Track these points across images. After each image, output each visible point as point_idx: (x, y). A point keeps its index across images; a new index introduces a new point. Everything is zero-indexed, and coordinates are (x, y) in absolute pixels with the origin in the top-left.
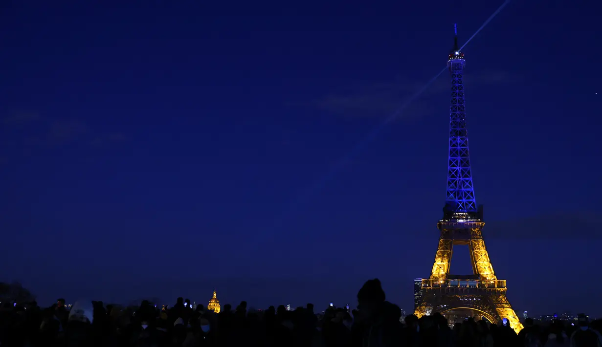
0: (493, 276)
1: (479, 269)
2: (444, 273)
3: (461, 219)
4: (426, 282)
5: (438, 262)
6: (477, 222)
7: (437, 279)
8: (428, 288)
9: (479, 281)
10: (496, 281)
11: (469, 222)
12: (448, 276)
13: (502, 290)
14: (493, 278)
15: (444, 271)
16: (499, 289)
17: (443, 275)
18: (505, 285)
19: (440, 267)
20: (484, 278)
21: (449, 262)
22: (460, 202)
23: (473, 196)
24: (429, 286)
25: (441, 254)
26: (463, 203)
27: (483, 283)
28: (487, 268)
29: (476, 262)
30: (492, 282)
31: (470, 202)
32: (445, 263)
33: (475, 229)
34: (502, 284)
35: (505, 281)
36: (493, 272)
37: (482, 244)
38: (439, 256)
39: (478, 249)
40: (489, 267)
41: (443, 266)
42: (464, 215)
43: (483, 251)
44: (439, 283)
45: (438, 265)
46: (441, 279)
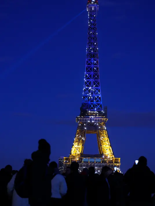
0: (112, 155)
1: (103, 151)
2: (79, 153)
3: (92, 116)
4: (67, 159)
5: (75, 145)
6: (103, 118)
7: (74, 157)
8: (68, 163)
9: (102, 159)
10: (114, 158)
11: (98, 118)
12: (82, 155)
13: (117, 164)
14: (112, 157)
15: (79, 152)
16: (116, 164)
17: (78, 155)
18: (120, 162)
19: (76, 149)
20: (106, 157)
21: (83, 145)
22: (92, 104)
23: (100, 100)
24: (69, 162)
25: (77, 140)
26: (94, 105)
27: (105, 160)
28: (108, 149)
29: (101, 146)
30: (111, 159)
31: (98, 104)
32: (80, 146)
33: (101, 123)
34: (118, 161)
35: (120, 158)
36: (112, 152)
37: (106, 133)
38: (77, 141)
39: (103, 136)
40: (110, 149)
41: (79, 148)
42: (95, 113)
43: (106, 138)
44: (75, 160)
45: (75, 148)
46: (77, 157)
